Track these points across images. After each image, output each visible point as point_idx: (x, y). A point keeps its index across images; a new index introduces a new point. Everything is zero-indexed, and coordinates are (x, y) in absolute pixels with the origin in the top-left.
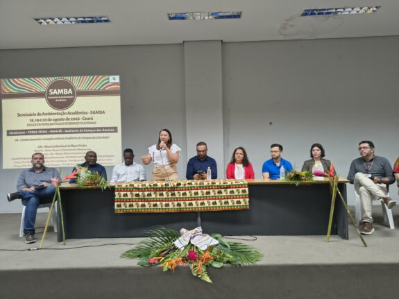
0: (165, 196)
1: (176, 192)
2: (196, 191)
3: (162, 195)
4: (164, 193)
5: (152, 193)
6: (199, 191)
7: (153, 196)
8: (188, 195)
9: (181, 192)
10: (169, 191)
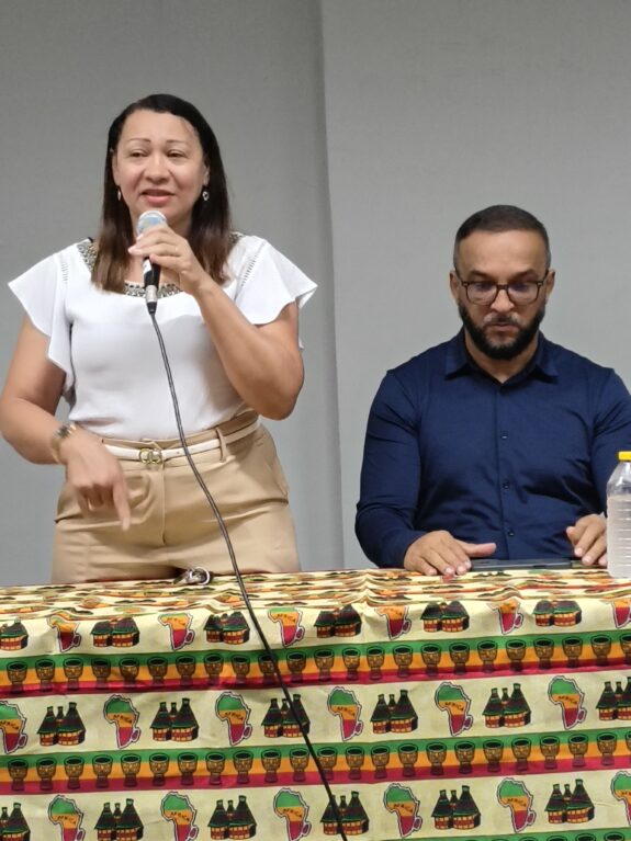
0: (212, 734)
1: (314, 698)
2: (504, 683)
3: (177, 721)
4: (204, 704)
5: (89, 706)
6: (535, 687)
7: (100, 737)
8: (432, 723)
9: (367, 696)
10: (244, 684)
